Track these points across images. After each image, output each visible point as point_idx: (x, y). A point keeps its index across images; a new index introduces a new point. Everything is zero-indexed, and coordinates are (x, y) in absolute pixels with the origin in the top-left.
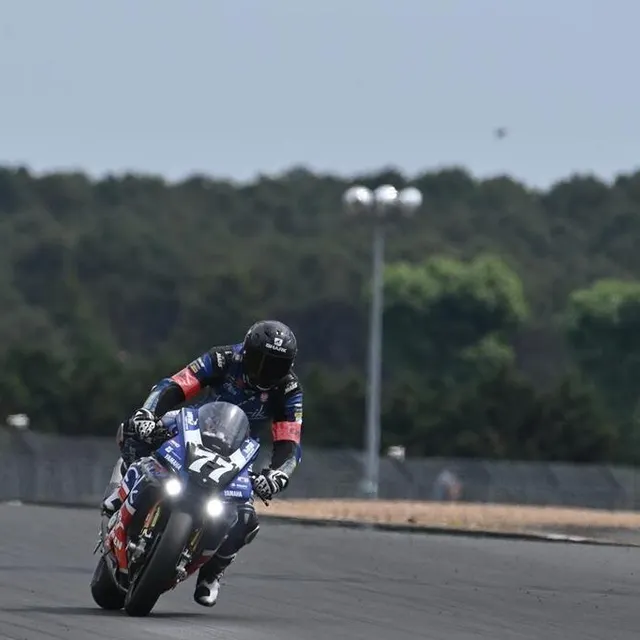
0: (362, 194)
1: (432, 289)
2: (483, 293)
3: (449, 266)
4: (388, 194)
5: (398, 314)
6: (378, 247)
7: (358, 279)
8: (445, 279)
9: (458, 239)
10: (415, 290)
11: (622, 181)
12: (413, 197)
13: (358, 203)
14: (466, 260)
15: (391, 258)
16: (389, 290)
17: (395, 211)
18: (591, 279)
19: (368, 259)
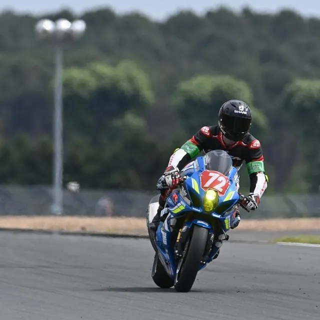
0: (47, 25)
1: (93, 83)
2: (125, 86)
3: (104, 69)
4: (64, 25)
5: (72, 101)
6: (59, 58)
7: (47, 78)
8: (100, 77)
9: (109, 53)
10: (83, 85)
11: (210, 14)
12: (80, 26)
13: (45, 31)
14: (114, 64)
15: (67, 65)
16: (66, 85)
17: (68, 36)
18: (191, 75)
19: (52, 66)
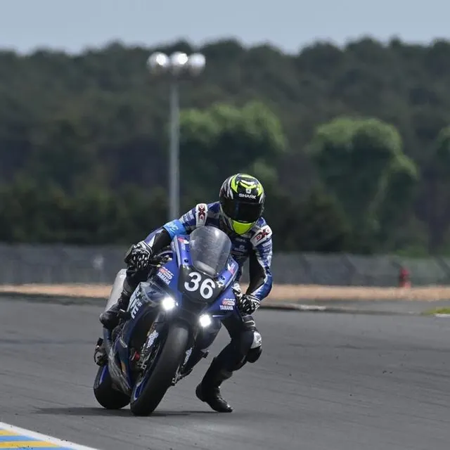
0: (161, 60)
1: (215, 128)
2: (252, 130)
3: (227, 110)
4: (181, 59)
5: (190, 148)
6: (174, 99)
7: (161, 122)
8: (222, 120)
9: (234, 92)
10: (203, 129)
11: (352, 47)
12: (199, 61)
13: (158, 66)
14: (239, 105)
15: (183, 105)
16: (184, 129)
17: (186, 71)
18: (330, 117)
19: (166, 106)
